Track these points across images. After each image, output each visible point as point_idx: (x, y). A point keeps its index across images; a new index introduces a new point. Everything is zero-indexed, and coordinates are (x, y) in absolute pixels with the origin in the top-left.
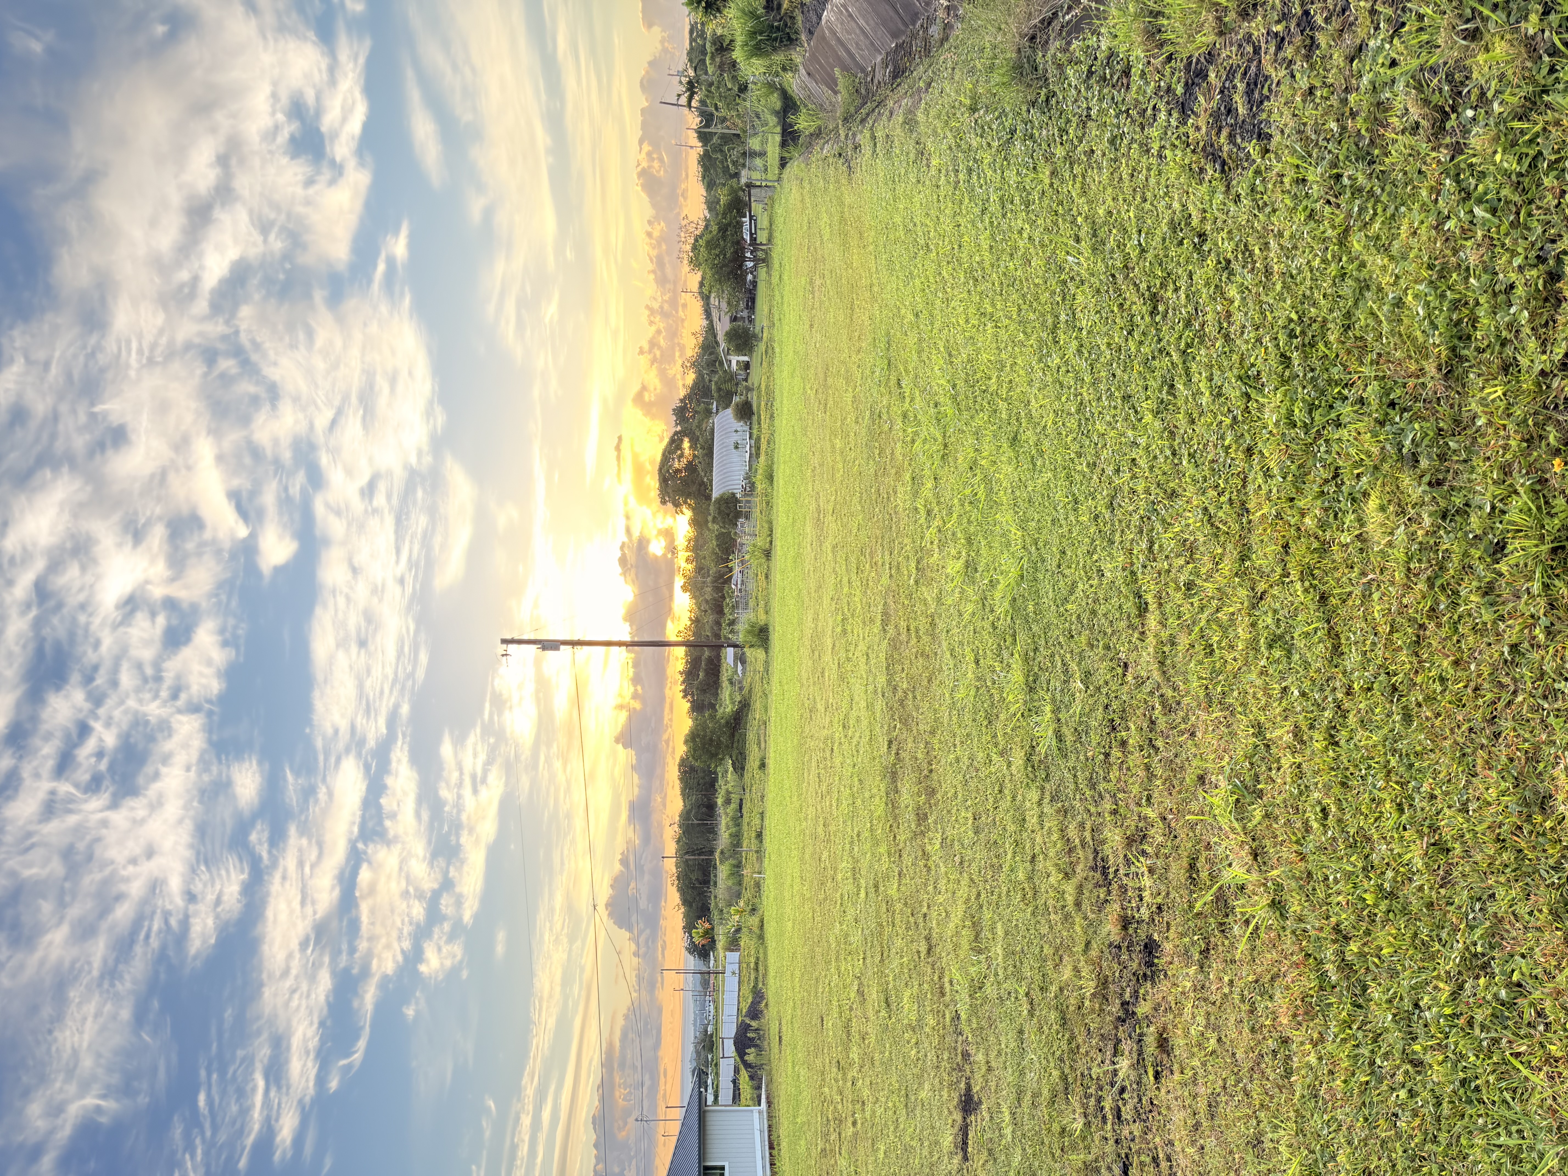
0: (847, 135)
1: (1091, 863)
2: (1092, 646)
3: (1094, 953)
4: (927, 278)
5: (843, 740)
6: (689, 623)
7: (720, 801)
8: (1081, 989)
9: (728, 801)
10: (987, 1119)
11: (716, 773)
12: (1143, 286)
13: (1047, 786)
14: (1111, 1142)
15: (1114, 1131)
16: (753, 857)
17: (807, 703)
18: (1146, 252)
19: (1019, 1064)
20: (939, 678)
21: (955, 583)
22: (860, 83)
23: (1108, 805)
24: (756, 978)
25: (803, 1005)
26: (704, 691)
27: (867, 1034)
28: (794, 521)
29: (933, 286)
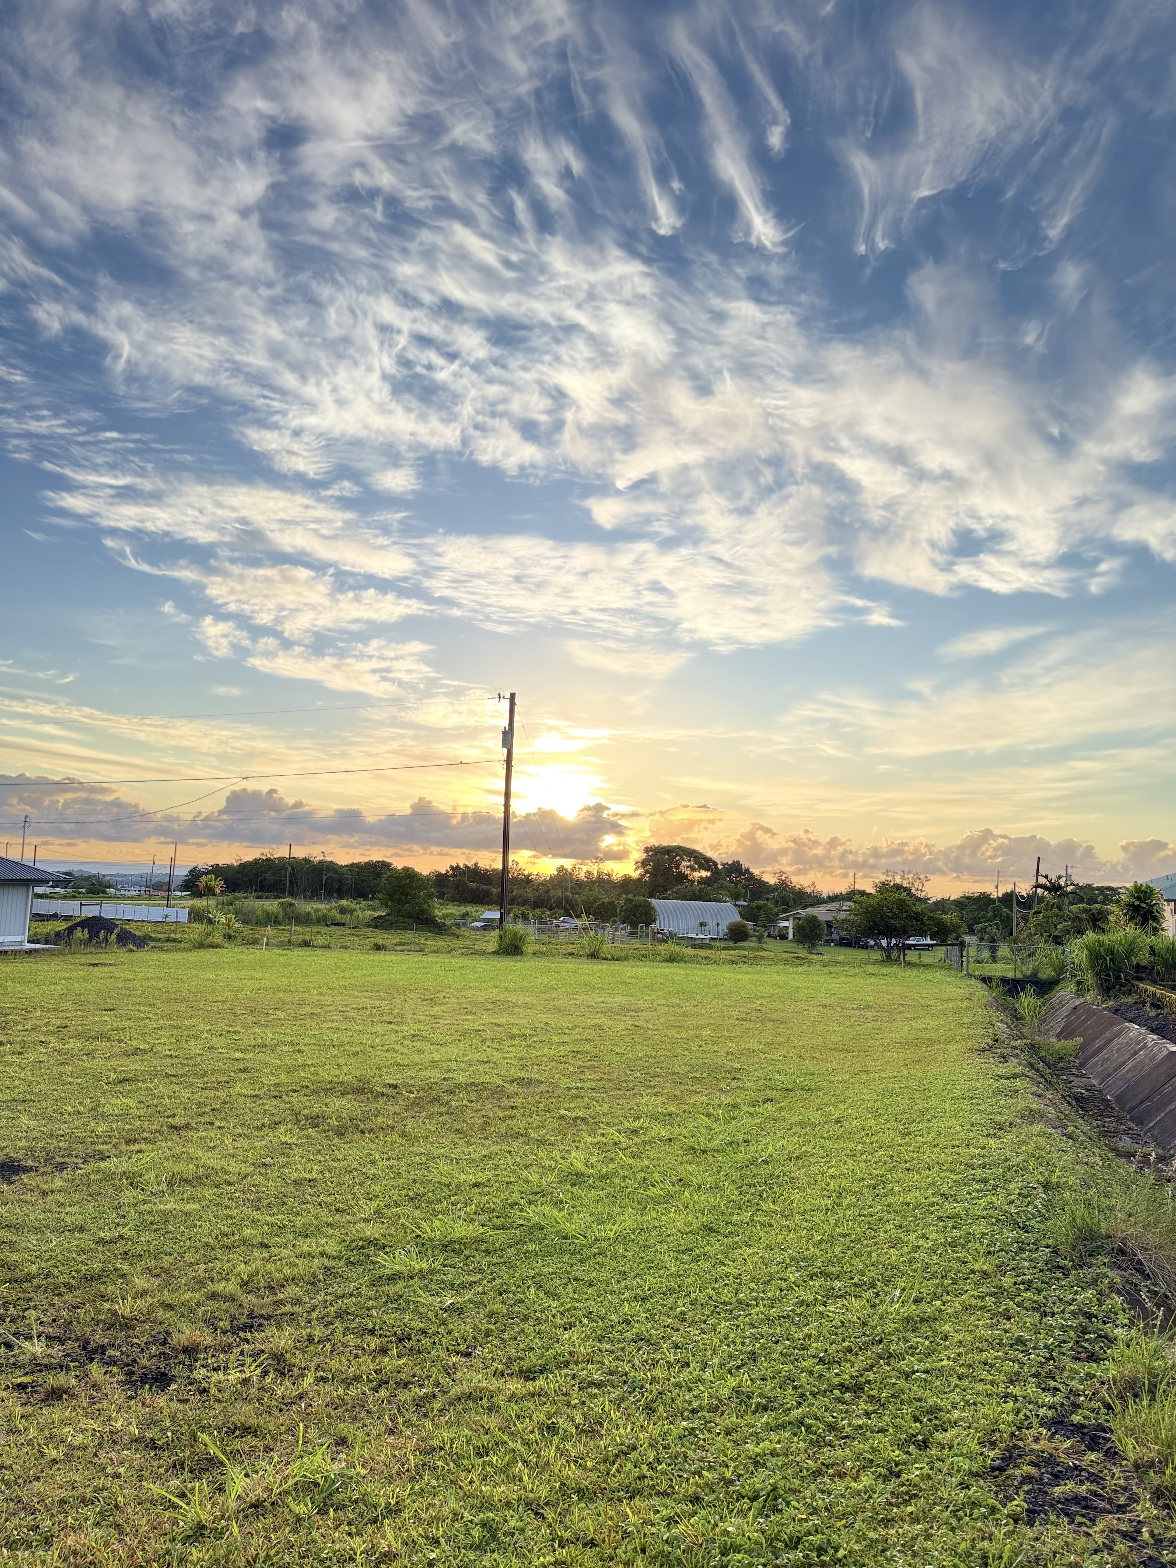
0: (1015, 1048)
1: (257, 1312)
2: (490, 1317)
3: (160, 1314)
4: (876, 1133)
5: (400, 1034)
6: (526, 873)
7: (344, 903)
8: (123, 1299)
9: (343, 911)
11: (373, 899)
12: (871, 1376)
13: (341, 1263)
16: (285, 937)
17: (441, 995)
18: (906, 1379)
19: (47, 1227)
20: (461, 1142)
21: (561, 1161)
22: (1069, 1062)
23: (318, 1332)
24: (159, 940)
25: (127, 989)
26: (457, 887)
27: (93, 1058)
28: (627, 984)
29: (868, 1140)
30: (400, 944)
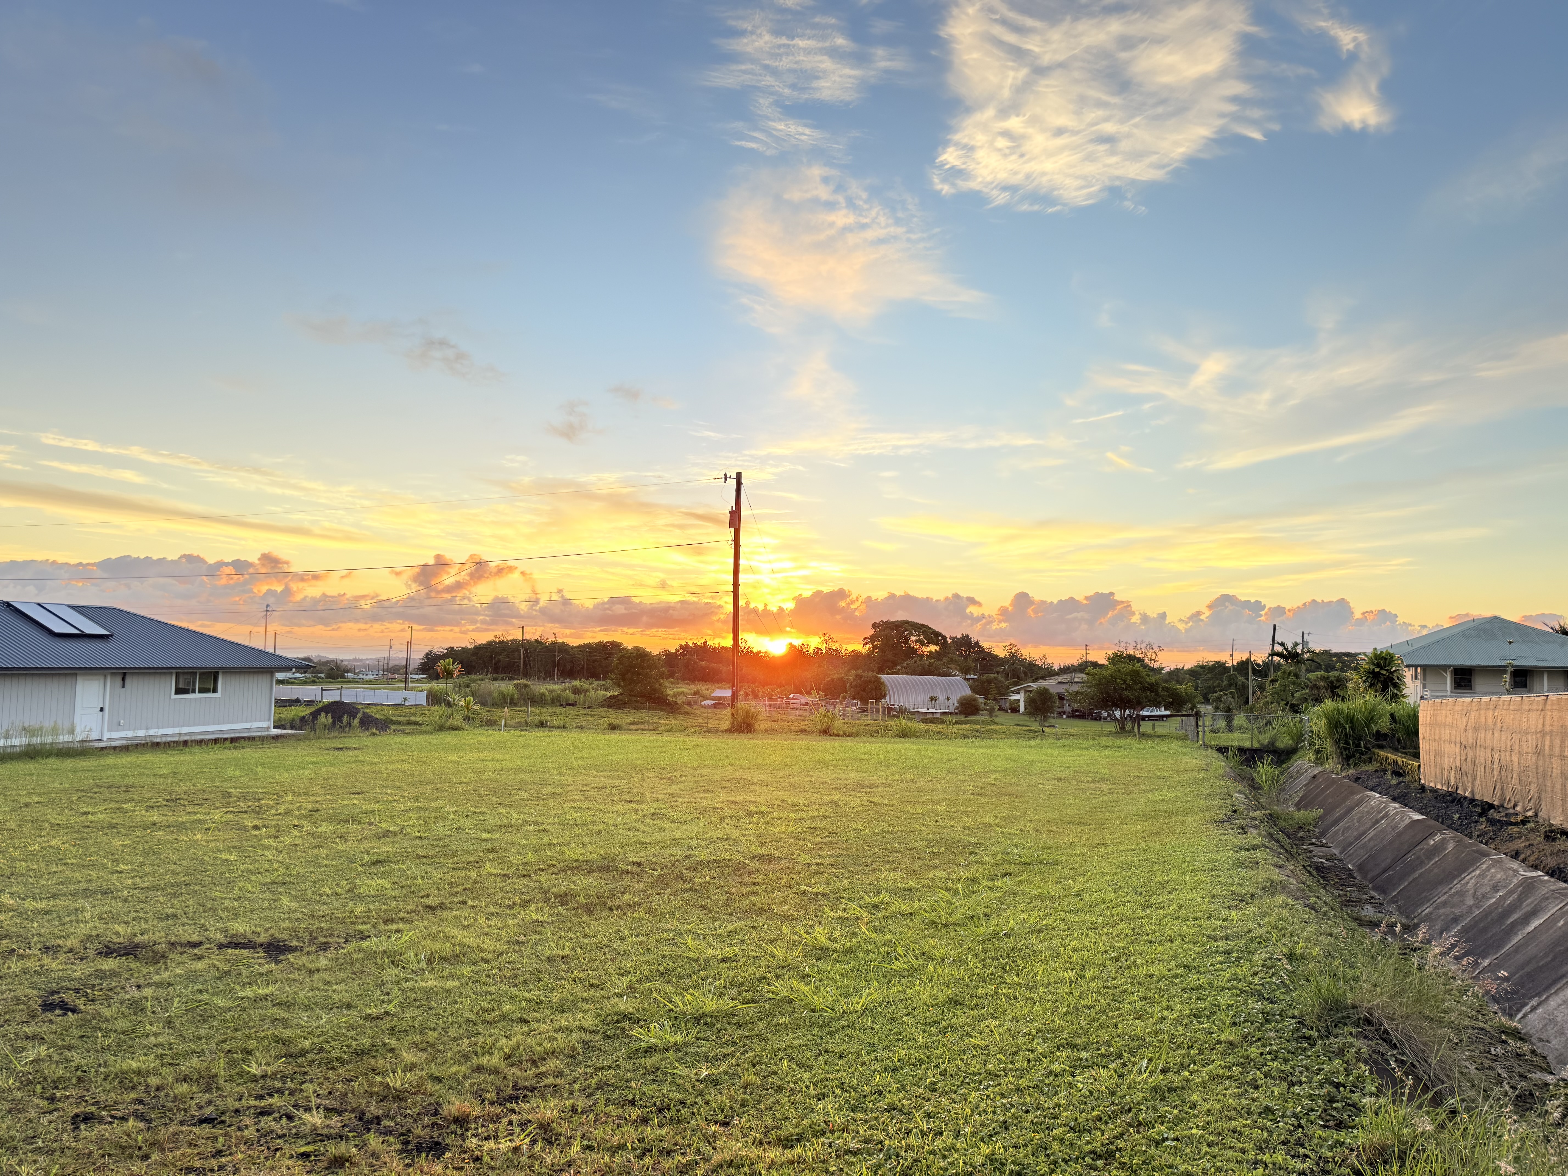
0: (1255, 819)
1: (522, 1083)
2: (745, 1088)
3: (430, 1086)
4: (1118, 906)
5: (641, 813)
6: (755, 650)
7: (577, 683)
8: (393, 1073)
9: (576, 691)
10: (261, 970)
11: (605, 678)
12: (1121, 1144)
13: (598, 1037)
14: (237, 1105)
15: (249, 1108)
16: (522, 718)
17: (677, 774)
18: (1157, 1147)
19: (316, 1004)
20: (706, 918)
21: (805, 935)
22: (1309, 831)
23: (581, 1103)
24: (400, 723)
25: (374, 772)
26: (686, 666)
27: (346, 841)
28: (861, 760)
29: (1108, 912)
30: (634, 723)
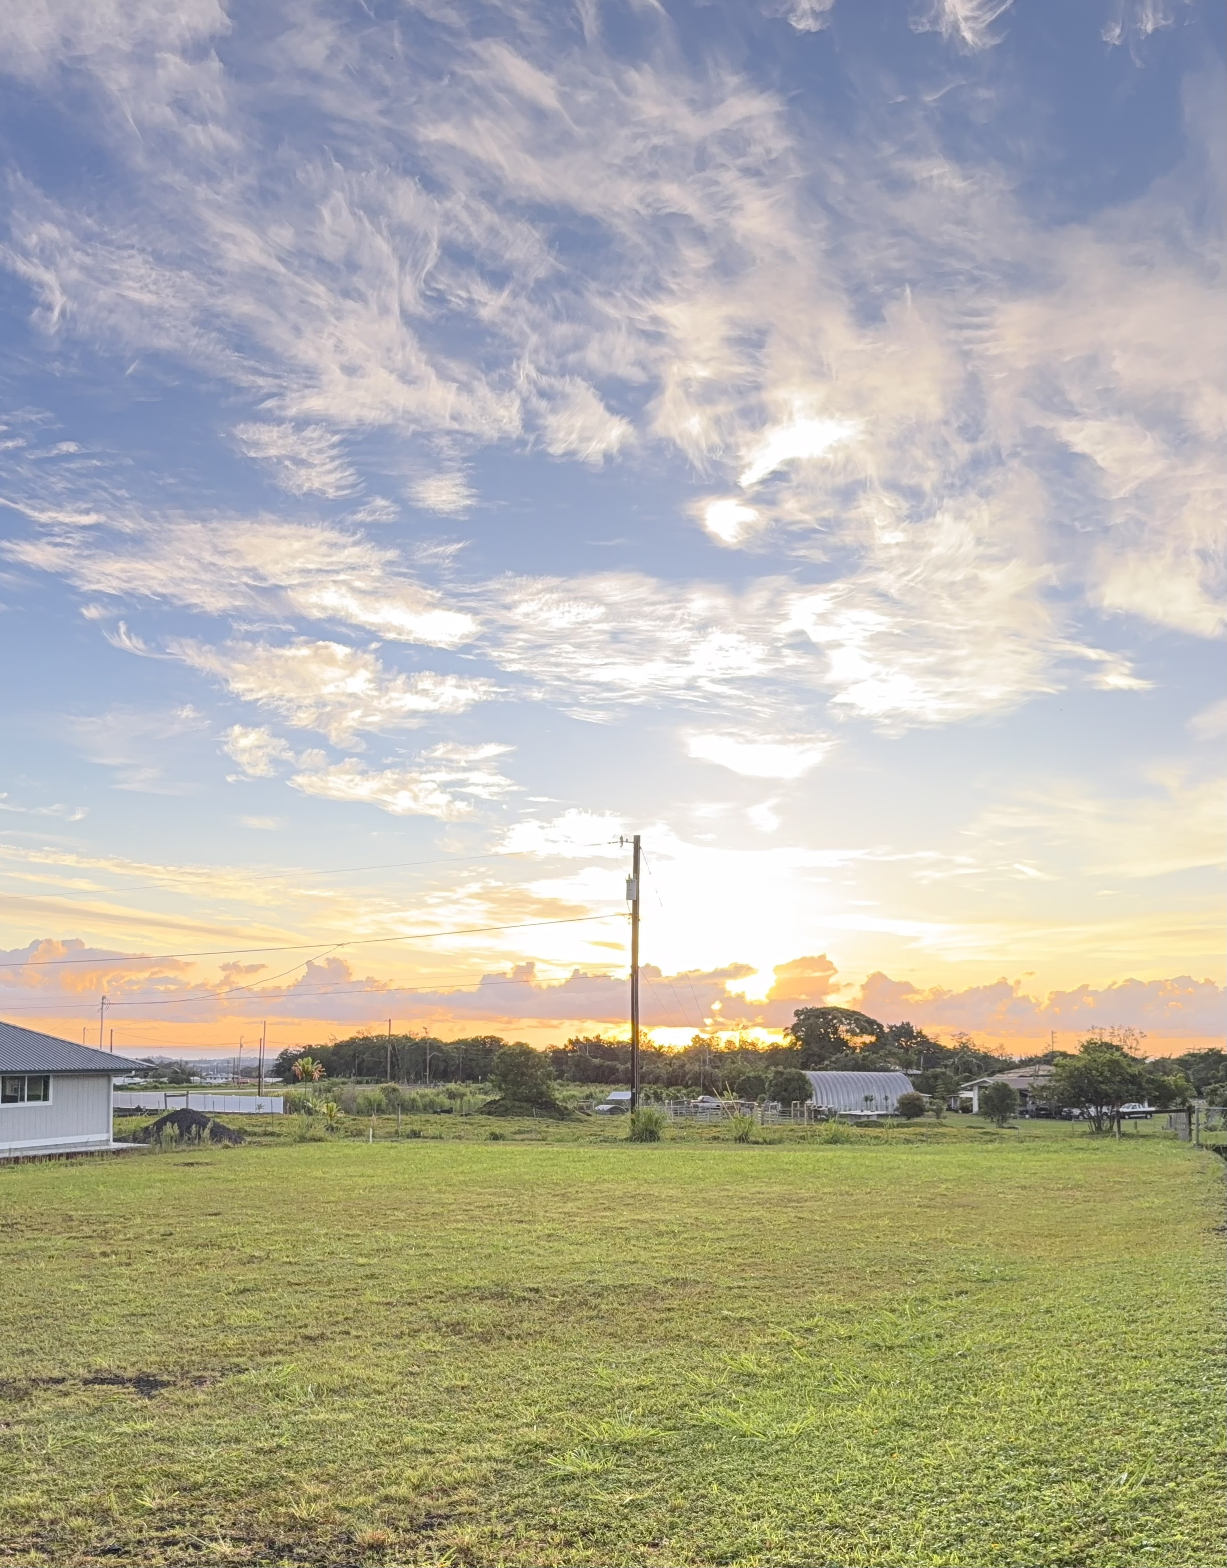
1: (434, 1512)
2: (673, 1511)
3: (338, 1516)
5: (534, 1234)
6: (656, 1045)
7: (452, 1086)
8: (297, 1504)
9: (452, 1096)
10: (134, 1406)
11: (484, 1080)
12: (1093, 1551)
13: (511, 1466)
14: (138, 1536)
15: (151, 1539)
16: (391, 1127)
17: (573, 1190)
18: (1133, 1553)
19: (201, 1439)
20: (617, 1346)
21: (730, 1362)
23: (500, 1529)
24: (255, 1134)
25: (230, 1190)
26: (577, 1064)
27: (207, 1267)
28: (786, 1171)
29: (1085, 1329)
30: (520, 1132)
